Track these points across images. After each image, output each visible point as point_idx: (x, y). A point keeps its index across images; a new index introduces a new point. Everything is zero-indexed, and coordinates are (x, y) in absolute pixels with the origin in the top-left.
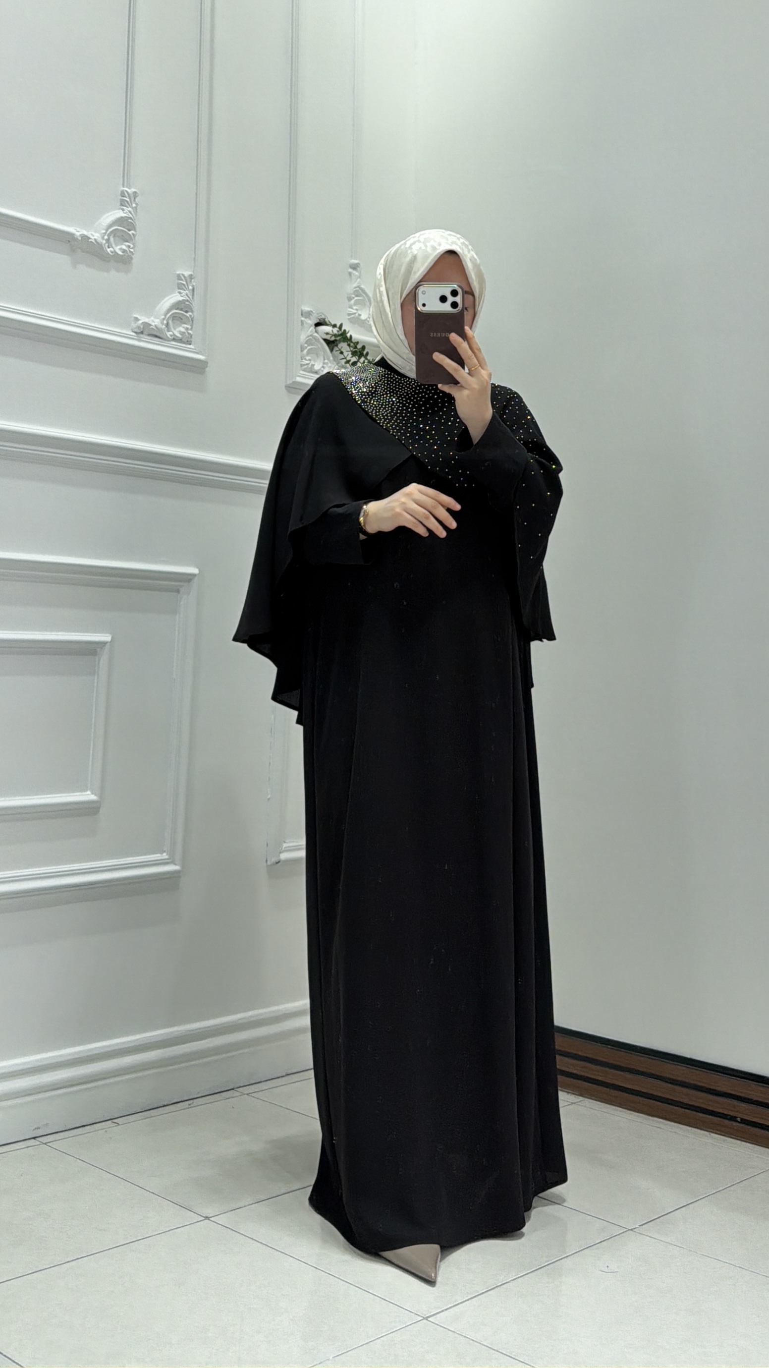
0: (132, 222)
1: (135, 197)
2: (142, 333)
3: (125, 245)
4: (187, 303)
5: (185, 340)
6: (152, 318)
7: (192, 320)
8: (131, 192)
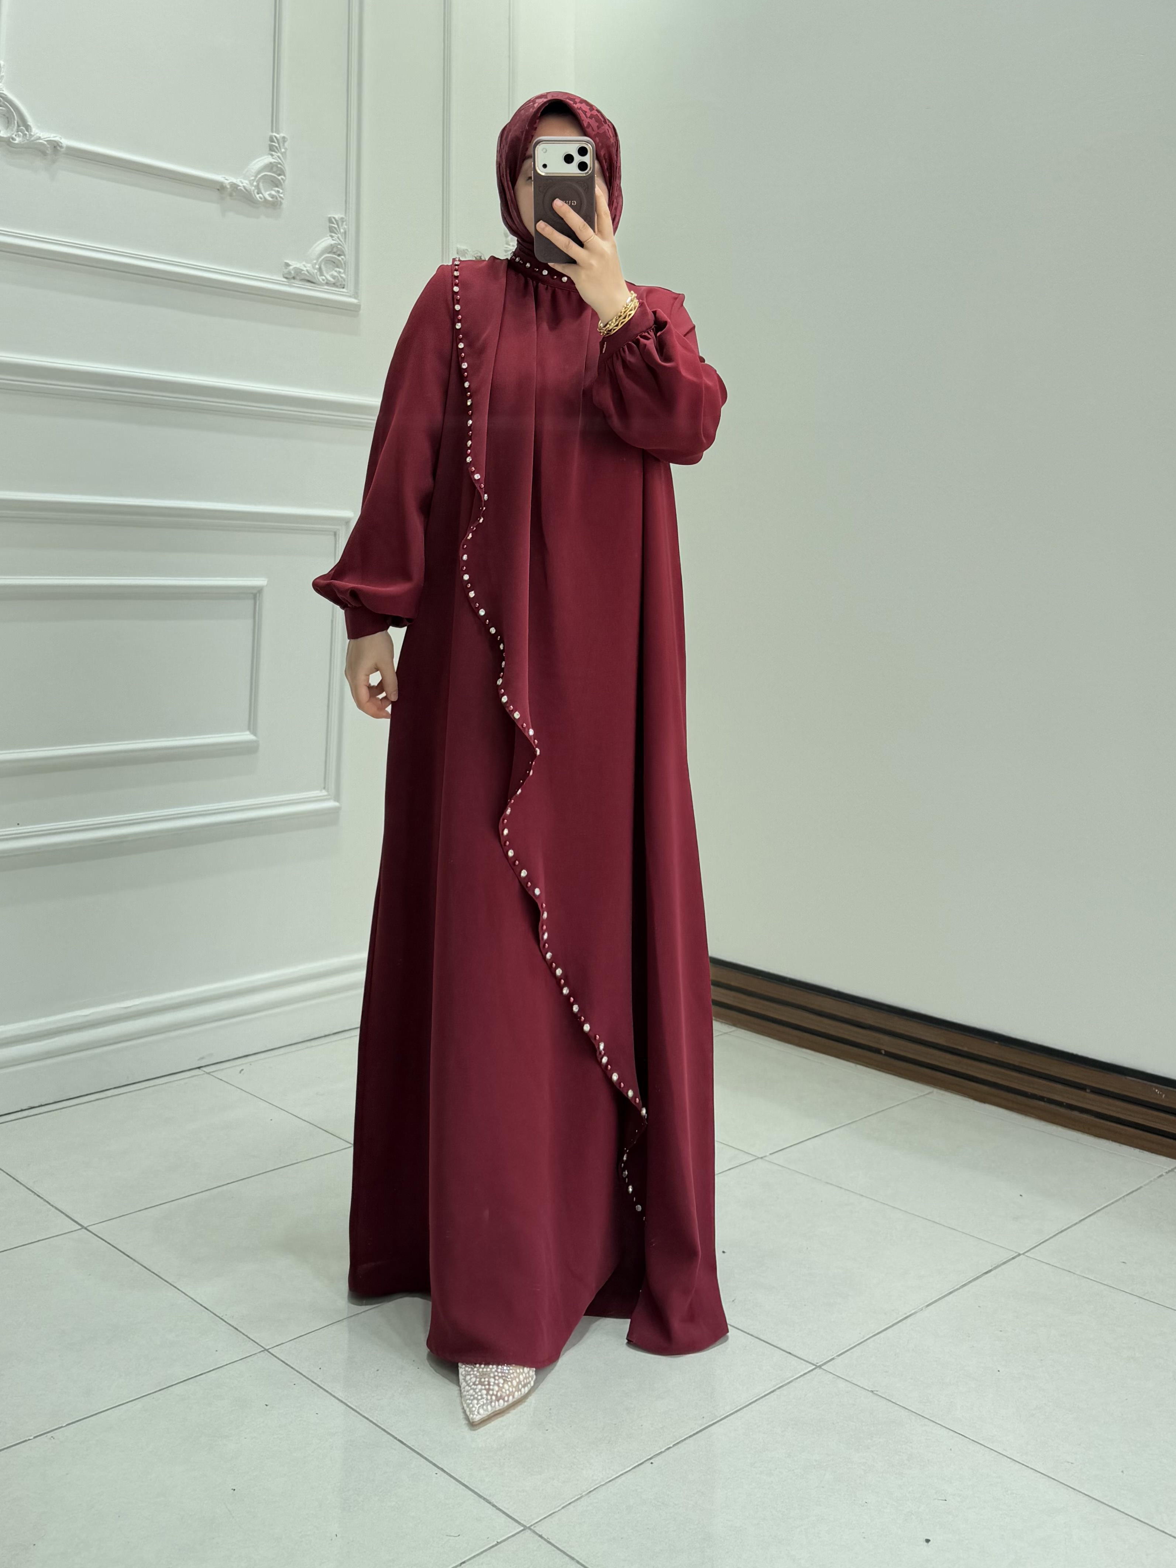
0: (282, 167)
1: (285, 142)
2: (294, 278)
3: (275, 191)
4: (339, 246)
5: (338, 284)
6: (304, 263)
7: (345, 264)
8: (280, 137)
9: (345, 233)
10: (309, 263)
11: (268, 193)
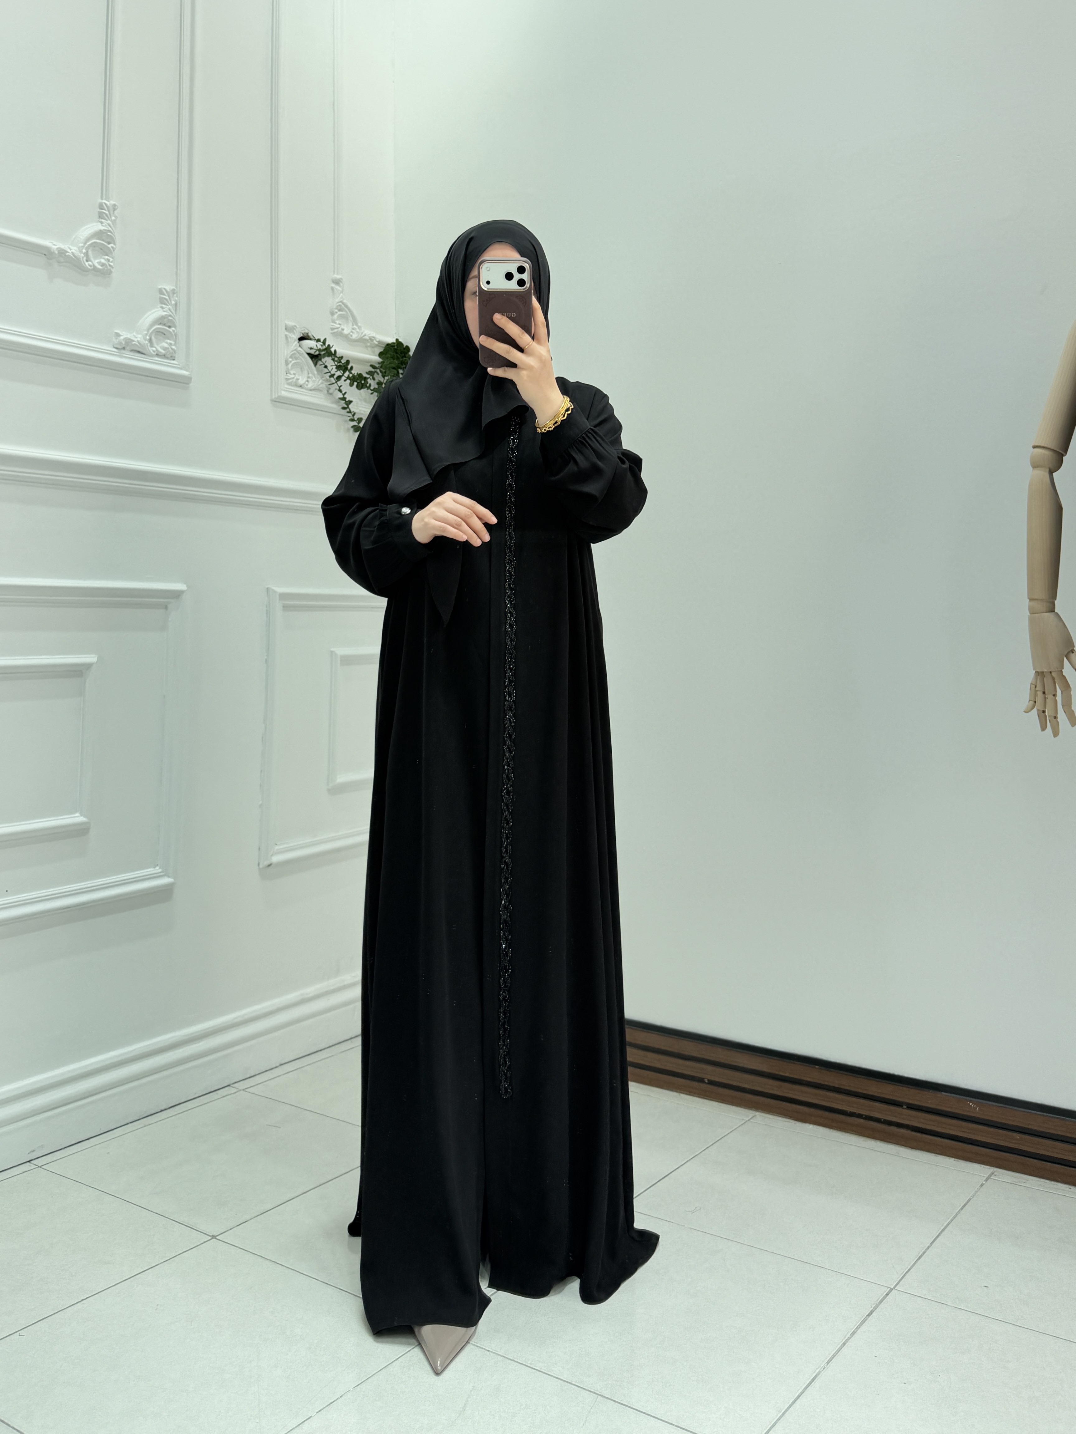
0: (112, 235)
1: (114, 210)
2: (124, 348)
3: (104, 259)
4: (170, 318)
5: (169, 356)
6: (134, 334)
7: (175, 335)
8: (110, 204)
9: (176, 305)
10: (140, 334)
11: (97, 261)
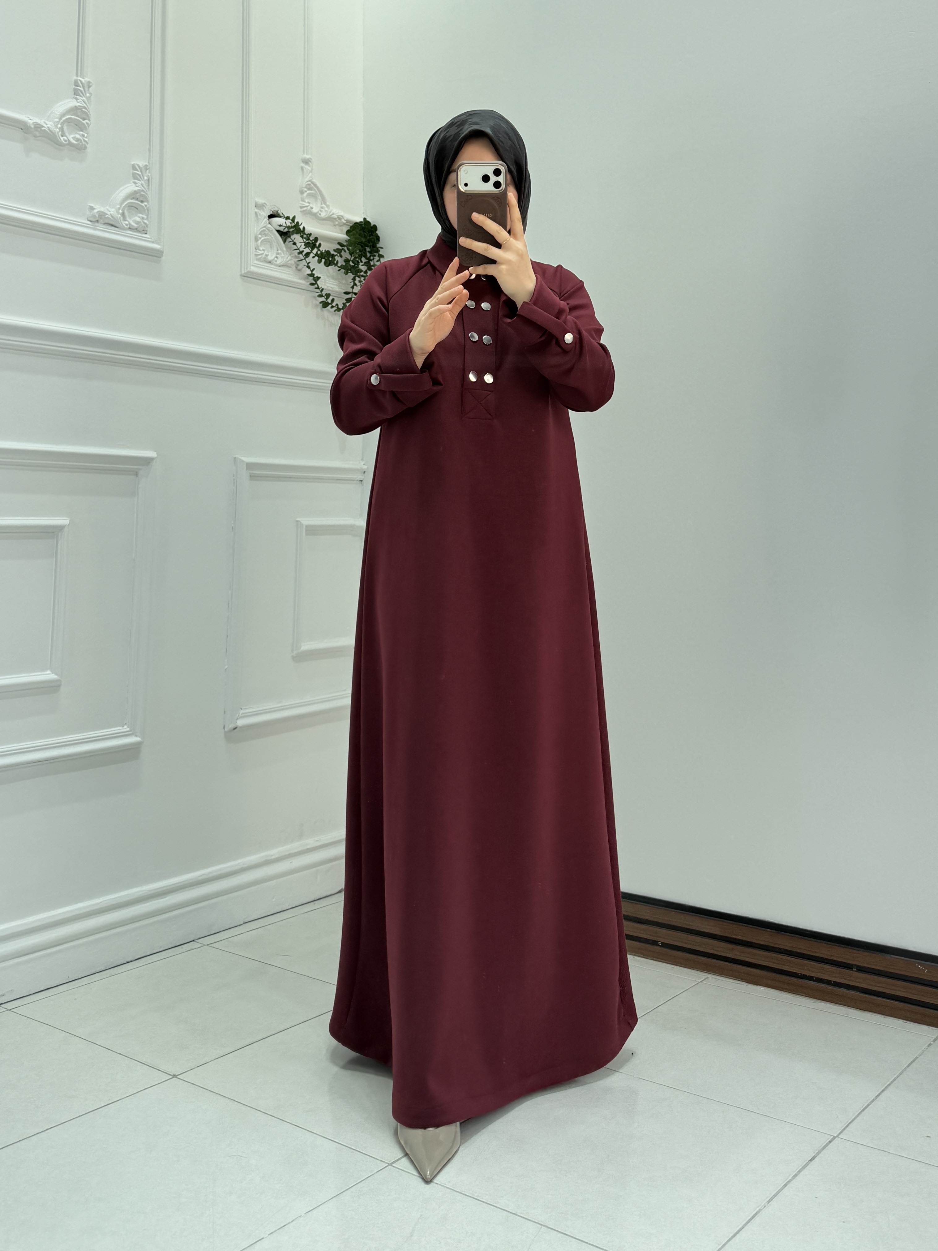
0: (86, 111)
1: (89, 87)
2: (98, 221)
3: (78, 134)
4: (143, 193)
5: (142, 230)
6: (108, 208)
7: (147, 209)
8: (85, 81)
9: (148, 180)
10: (112, 208)
11: (72, 136)
